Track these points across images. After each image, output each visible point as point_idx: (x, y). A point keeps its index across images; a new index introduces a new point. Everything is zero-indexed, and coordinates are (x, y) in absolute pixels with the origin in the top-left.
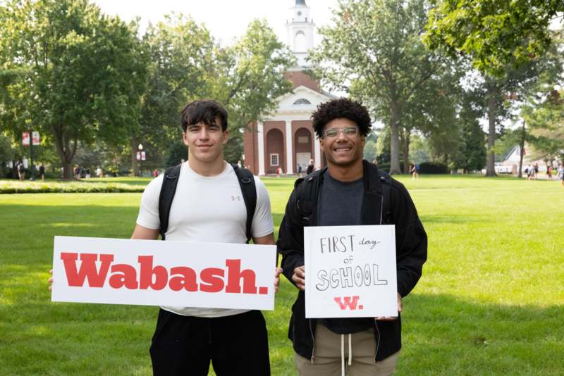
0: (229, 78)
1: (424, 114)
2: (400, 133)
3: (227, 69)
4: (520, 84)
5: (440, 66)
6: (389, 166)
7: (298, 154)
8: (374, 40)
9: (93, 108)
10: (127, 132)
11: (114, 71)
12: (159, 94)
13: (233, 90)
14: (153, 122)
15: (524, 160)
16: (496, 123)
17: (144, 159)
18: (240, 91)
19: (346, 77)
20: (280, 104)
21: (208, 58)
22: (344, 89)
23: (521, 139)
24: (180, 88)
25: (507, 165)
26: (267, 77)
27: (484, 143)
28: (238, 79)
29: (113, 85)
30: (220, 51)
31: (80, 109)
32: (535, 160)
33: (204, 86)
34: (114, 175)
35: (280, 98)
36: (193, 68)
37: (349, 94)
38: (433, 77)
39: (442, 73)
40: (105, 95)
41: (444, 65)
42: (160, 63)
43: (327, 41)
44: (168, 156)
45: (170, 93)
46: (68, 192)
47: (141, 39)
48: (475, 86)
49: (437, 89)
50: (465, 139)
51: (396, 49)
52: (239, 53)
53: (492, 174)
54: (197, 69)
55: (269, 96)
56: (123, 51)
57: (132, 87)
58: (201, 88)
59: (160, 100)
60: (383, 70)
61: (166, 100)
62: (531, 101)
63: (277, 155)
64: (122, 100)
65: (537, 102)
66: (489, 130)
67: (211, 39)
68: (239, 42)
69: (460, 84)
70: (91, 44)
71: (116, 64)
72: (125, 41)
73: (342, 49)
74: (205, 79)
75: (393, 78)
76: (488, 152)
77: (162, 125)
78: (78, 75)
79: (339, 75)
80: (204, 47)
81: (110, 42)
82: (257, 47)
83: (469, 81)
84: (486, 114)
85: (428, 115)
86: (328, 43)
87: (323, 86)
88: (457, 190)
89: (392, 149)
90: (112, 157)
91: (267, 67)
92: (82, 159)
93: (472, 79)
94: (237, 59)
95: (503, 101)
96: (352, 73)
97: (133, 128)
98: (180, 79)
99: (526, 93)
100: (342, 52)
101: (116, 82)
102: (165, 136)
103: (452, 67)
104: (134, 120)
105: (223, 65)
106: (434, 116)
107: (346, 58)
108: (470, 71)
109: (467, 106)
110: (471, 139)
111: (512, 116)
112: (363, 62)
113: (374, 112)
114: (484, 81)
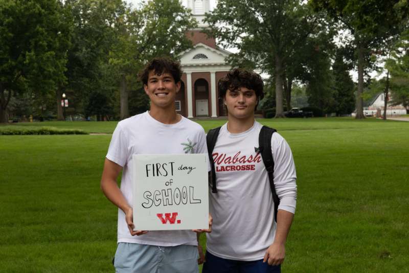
0: (139, 37)
1: (304, 67)
2: (283, 83)
3: (137, 29)
4: (384, 41)
5: (316, 26)
6: (275, 111)
7: (197, 100)
8: (261, 4)
9: (25, 62)
10: (54, 82)
11: (42, 31)
12: (80, 51)
13: (142, 48)
14: (75, 74)
15: (388, 105)
16: (364, 74)
17: (67, 106)
18: (148, 48)
19: (238, 36)
20: (182, 60)
21: (122, 20)
22: (236, 46)
23: (385, 88)
24: (97, 46)
25: (372, 109)
26: (171, 36)
27: (354, 91)
28: (146, 38)
29: (41, 43)
30: (132, 14)
31: (13, 63)
32: (395, 105)
33: (118, 44)
34: (41, 120)
35: (182, 53)
36: (108, 28)
37: (240, 49)
38: (311, 35)
39: (318, 32)
40: (35, 51)
41: (320, 25)
42: (80, 24)
43: (221, 5)
44: (88, 103)
45: (89, 50)
46: (6, 134)
47: (64, 3)
48: (346, 43)
49: (314, 46)
50: (337, 88)
51: (279, 12)
52: (147, 15)
53: (361, 117)
54: (112, 29)
55: (172, 52)
56: (49, 14)
57: (58, 44)
58: (116, 45)
59: (81, 55)
60: (269, 30)
61: (86, 56)
62: (394, 55)
63: (180, 102)
64: (49, 56)
65: (398, 56)
66: (358, 80)
67: (123, 4)
68: (147, 6)
69: (333, 42)
70: (22, 7)
71: (44, 25)
72: (51, 5)
73: (234, 12)
74: (118, 37)
75: (277, 36)
76: (357, 98)
77: (82, 77)
78: (11, 34)
79: (232, 34)
80: (116, 11)
81: (38, 6)
82: (163, 11)
83: (341, 39)
84: (356, 67)
85: (307, 67)
86: (222, 7)
87: (219, 44)
88: (335, 130)
89: (277, 97)
90: (40, 104)
91: (171, 27)
92: (13, 106)
93: (343, 37)
94: (145, 20)
95: (371, 55)
96: (243, 32)
97: (59, 79)
98: (98, 37)
99: (389, 49)
100: (234, 14)
101: (44, 40)
102: (85, 86)
103: (327, 27)
104: (60, 73)
105: (134, 26)
106: (312, 68)
107: (237, 20)
108: (341, 30)
109: (339, 60)
110: (343, 87)
111: (377, 68)
112: (253, 22)
113: (262, 65)
114: (353, 39)
